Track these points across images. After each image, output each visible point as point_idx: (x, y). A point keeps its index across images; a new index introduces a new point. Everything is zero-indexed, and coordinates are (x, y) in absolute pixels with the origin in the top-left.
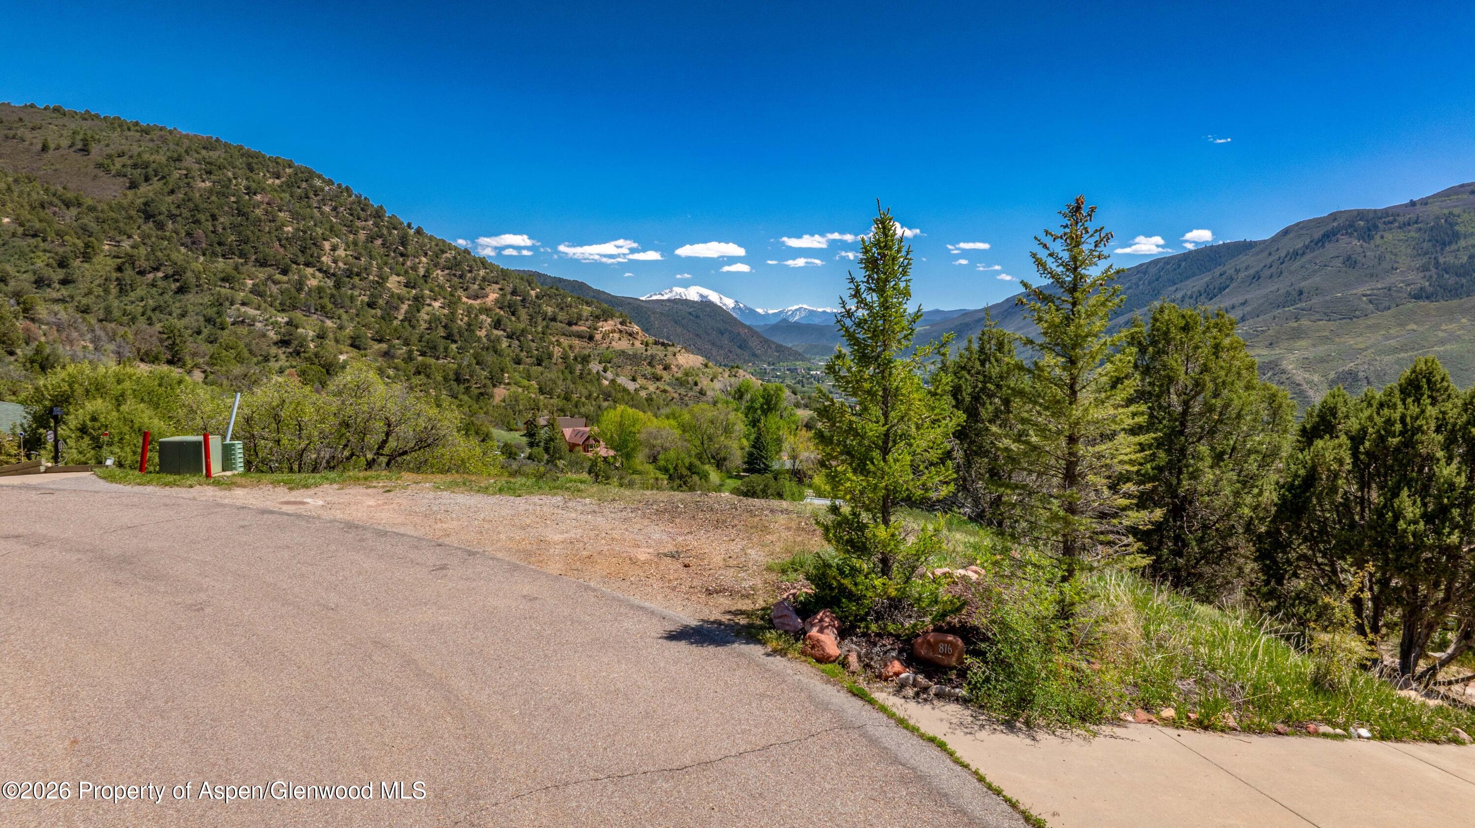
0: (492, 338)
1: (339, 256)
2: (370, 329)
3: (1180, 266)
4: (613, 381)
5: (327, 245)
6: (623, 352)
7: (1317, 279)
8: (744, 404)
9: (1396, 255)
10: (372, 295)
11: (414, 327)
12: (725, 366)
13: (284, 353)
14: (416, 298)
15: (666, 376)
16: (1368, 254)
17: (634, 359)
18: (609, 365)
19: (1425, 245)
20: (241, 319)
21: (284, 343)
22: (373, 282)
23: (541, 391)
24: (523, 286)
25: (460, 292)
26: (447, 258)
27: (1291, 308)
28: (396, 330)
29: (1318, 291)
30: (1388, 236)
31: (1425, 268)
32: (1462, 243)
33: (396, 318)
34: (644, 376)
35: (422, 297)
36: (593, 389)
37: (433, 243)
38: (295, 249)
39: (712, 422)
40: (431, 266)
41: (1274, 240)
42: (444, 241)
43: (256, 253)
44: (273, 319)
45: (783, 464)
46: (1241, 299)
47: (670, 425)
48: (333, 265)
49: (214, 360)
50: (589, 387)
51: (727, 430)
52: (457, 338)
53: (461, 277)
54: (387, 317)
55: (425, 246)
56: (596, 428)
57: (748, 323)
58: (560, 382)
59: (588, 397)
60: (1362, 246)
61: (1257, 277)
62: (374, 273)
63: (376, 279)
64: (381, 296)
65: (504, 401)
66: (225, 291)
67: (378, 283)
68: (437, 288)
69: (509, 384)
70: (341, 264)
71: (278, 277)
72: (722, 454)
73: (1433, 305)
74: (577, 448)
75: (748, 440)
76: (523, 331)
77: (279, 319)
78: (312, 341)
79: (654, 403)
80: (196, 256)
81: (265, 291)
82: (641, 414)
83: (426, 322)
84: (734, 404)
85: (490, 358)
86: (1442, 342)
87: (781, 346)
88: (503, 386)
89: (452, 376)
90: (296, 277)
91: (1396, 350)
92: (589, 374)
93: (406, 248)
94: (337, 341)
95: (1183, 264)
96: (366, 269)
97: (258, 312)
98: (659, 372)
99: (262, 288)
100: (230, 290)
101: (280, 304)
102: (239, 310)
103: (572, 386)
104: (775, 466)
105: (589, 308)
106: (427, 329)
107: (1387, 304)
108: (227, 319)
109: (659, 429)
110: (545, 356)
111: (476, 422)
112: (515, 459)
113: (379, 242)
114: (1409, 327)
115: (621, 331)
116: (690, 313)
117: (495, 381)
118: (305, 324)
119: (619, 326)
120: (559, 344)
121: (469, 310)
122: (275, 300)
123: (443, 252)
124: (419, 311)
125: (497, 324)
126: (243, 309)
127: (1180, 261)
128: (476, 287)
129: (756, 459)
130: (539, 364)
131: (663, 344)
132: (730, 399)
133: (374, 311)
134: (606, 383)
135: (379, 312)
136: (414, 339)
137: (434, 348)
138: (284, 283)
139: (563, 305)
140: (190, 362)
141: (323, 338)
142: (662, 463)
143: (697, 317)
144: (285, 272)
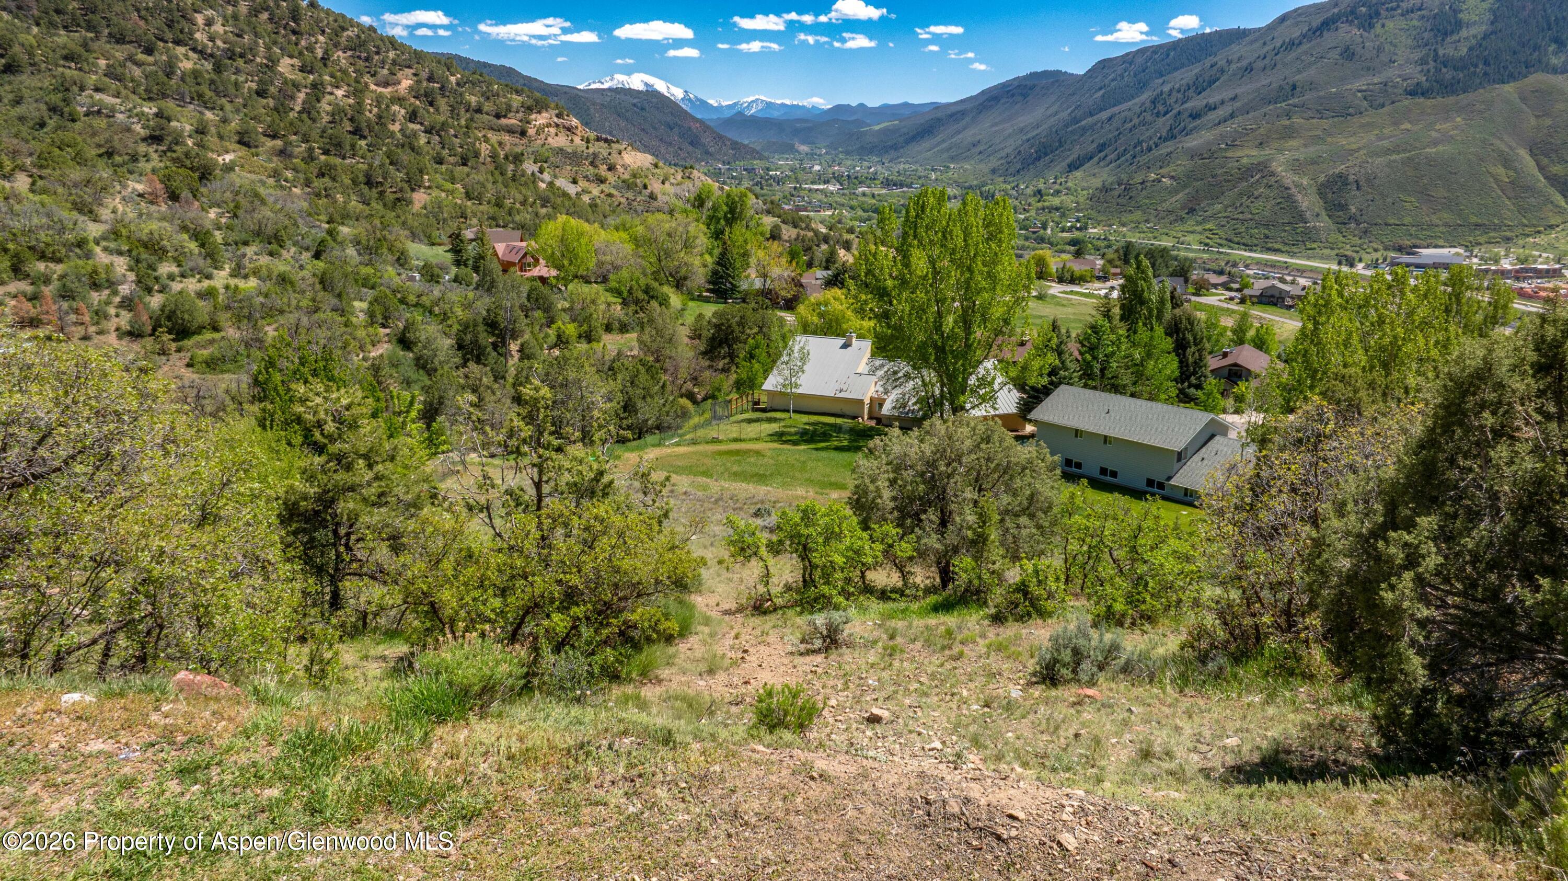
0: (408, 132)
1: (217, 32)
2: (260, 122)
3: (1168, 55)
4: (551, 184)
5: (200, 19)
6: (561, 150)
7: (1312, 71)
8: (706, 213)
9: (1395, 46)
10: (260, 82)
11: (314, 120)
12: (676, 165)
13: (156, 151)
14: (314, 86)
15: (610, 177)
16: (1367, 44)
17: (574, 158)
18: (545, 165)
19: (1426, 35)
20: (96, 108)
21: (154, 139)
22: (261, 65)
23: (468, 196)
24: (440, 71)
25: (367, 78)
26: (349, 37)
27: (1283, 104)
28: (291, 124)
29: (1312, 85)
30: (1390, 24)
31: (1423, 61)
32: (1464, 33)
33: (292, 109)
34: (586, 178)
35: (322, 84)
36: (529, 193)
37: (331, 19)
38: (158, 22)
39: (669, 235)
40: (331, 47)
41: (1271, 27)
42: (343, 16)
43: (108, 26)
44: (138, 109)
45: (752, 283)
46: (1231, 94)
47: (620, 237)
48: (210, 44)
49: (43, 161)
50: (524, 191)
51: (688, 245)
52: (366, 133)
53: (367, 59)
54: (281, 108)
55: (322, 21)
56: (533, 243)
57: (699, 116)
58: (489, 186)
59: (524, 203)
60: (1361, 36)
61: (1249, 69)
62: (261, 54)
63: (265, 61)
64: (272, 83)
65: (426, 209)
66: (71, 73)
67: (267, 66)
68: (339, 74)
69: (429, 187)
70: (219, 43)
71: (141, 57)
72: (683, 272)
73: (1429, 102)
74: (512, 269)
75: (711, 254)
76: (443, 124)
77: (146, 110)
78: (190, 136)
79: (599, 209)
80: (26, 25)
81: (123, 74)
82: (586, 225)
83: (328, 113)
84: (694, 214)
85: (405, 157)
86: (1435, 143)
87: (737, 143)
88: (422, 190)
89: (362, 179)
90: (164, 58)
91: (1388, 151)
92: (523, 176)
93: (298, 24)
94: (221, 137)
95: (1172, 54)
96: (251, 49)
97: (118, 101)
98: (603, 174)
99: (119, 70)
100: (76, 72)
101: (145, 90)
102: (92, 97)
103: (504, 190)
104: (744, 286)
105: (519, 98)
106: (330, 122)
107: (1382, 100)
108: (79, 108)
109: (608, 244)
110: (471, 155)
111: (388, 237)
112: (438, 282)
113: (265, 16)
114: (1403, 127)
115: (557, 125)
116: (634, 105)
117: (414, 184)
118: (179, 116)
119: (556, 120)
120: (487, 140)
121: (379, 100)
122: (139, 85)
123: (344, 29)
124: (318, 101)
125: (413, 116)
126: (98, 96)
127: (1169, 50)
128: (385, 72)
129: (721, 277)
130: (465, 164)
131: (606, 140)
132: (689, 207)
133: (265, 101)
134: (543, 186)
135: (271, 103)
136: (315, 134)
137: (339, 145)
138: (149, 65)
139: (489, 94)
140: (8, 163)
141: (203, 133)
142: (613, 284)
143: (643, 109)
144: (149, 51)
